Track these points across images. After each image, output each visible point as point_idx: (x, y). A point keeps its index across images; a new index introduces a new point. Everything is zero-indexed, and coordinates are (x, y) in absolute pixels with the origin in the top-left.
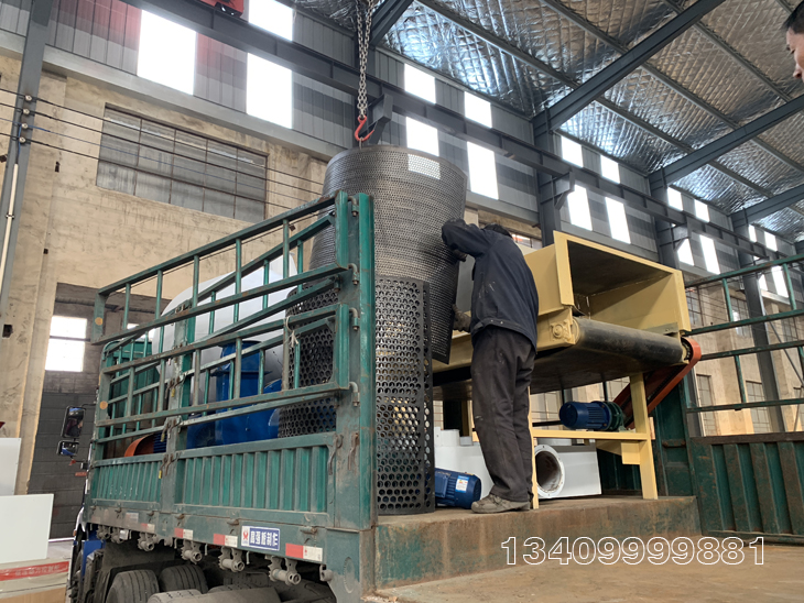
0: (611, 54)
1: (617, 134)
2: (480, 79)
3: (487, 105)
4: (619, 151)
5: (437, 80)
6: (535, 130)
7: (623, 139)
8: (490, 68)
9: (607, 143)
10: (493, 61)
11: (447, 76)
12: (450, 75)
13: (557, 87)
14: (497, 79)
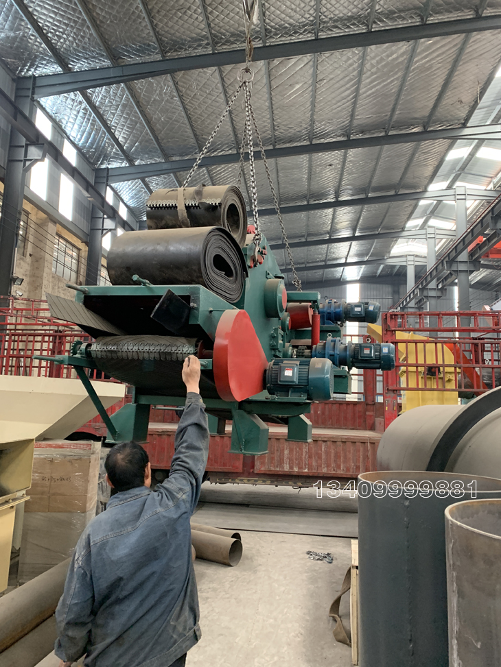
0: (159, 157)
1: (136, 195)
2: (79, 136)
3: (74, 151)
4: (131, 203)
5: (53, 126)
6: (96, 177)
7: (137, 198)
8: (90, 134)
9: (126, 196)
10: (94, 132)
11: (60, 127)
12: (61, 126)
13: (121, 159)
14: (89, 141)
